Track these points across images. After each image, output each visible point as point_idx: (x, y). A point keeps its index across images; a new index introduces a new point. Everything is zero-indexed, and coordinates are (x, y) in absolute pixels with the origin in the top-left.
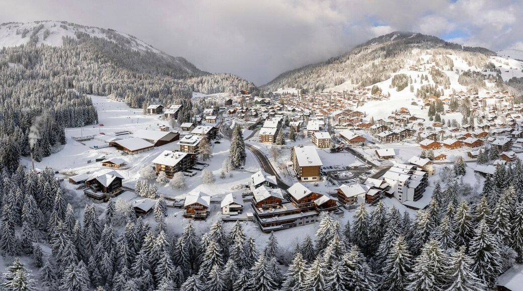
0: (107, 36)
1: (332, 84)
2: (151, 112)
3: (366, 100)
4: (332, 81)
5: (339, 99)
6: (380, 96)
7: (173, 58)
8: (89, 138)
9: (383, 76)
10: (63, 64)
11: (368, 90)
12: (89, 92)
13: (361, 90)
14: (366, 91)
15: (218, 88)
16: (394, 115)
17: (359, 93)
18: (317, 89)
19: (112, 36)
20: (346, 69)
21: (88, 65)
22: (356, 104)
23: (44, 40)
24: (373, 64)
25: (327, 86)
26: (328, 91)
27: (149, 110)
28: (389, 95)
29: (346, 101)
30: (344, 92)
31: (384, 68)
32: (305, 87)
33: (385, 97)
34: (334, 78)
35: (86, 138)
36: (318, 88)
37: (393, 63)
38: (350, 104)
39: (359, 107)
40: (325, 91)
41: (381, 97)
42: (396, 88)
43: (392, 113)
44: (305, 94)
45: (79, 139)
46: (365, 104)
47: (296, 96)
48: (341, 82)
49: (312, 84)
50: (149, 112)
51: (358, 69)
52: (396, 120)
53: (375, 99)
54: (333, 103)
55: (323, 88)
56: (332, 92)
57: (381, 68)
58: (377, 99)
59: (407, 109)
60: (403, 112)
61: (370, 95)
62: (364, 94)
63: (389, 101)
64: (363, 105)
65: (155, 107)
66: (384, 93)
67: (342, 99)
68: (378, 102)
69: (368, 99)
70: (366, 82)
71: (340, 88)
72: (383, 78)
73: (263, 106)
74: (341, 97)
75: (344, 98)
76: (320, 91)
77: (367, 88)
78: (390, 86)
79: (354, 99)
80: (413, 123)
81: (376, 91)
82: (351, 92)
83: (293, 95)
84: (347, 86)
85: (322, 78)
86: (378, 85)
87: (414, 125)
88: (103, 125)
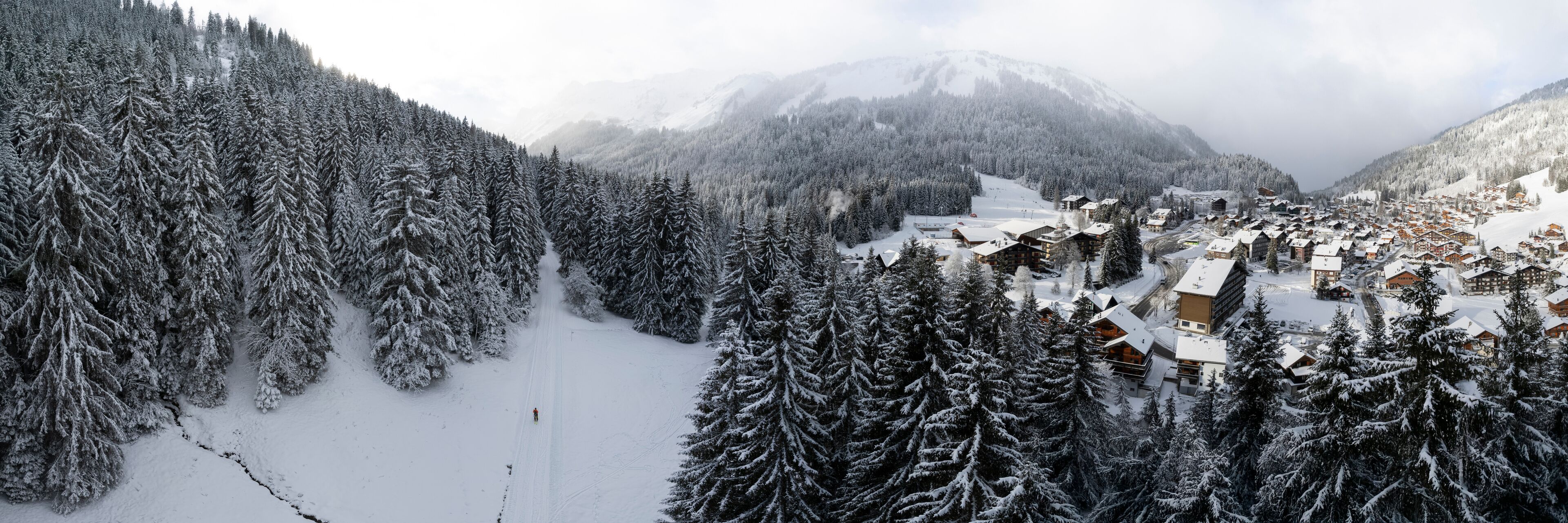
0: (1053, 81)
1: (1442, 182)
2: (1068, 206)
3: (1494, 212)
4: (1442, 176)
5: (1448, 210)
6: (1521, 203)
7: (1167, 127)
8: (938, 226)
9: (1536, 161)
10: (964, 125)
11: (1502, 190)
12: (990, 170)
13: (1490, 192)
14: (1498, 193)
15: (1217, 181)
16: (1532, 241)
17: (1485, 198)
18: (1413, 190)
19: (1063, 80)
20: (1472, 150)
21: (1003, 128)
22: (1473, 220)
23: (946, 84)
24: (1521, 138)
25: (1432, 185)
26: (1432, 196)
27: (1065, 202)
28: (1539, 200)
29: (1459, 215)
30: (1459, 195)
31: (1541, 145)
32: (1392, 187)
33: (1530, 205)
34: (1446, 169)
35: (933, 226)
36: (1415, 188)
37: (1559, 136)
38: (1462, 220)
39: (1479, 226)
40: (1426, 195)
41: (1522, 205)
42: (1555, 185)
43: (1530, 237)
44: (1388, 201)
45: (922, 226)
46: (1491, 220)
47: (1371, 205)
48: (1459, 176)
49: (1405, 181)
50: (1065, 207)
51: (1494, 150)
52: (1532, 249)
53: (1510, 208)
54: (1432, 218)
55: (1424, 190)
56: (1439, 197)
57: (1535, 146)
58: (1514, 208)
59: (1560, 228)
60: (1550, 233)
61: (1503, 201)
62: (1494, 199)
63: (1535, 211)
64: (1486, 221)
65: (1074, 198)
66: (1531, 196)
67: (1453, 211)
68: (1517, 212)
69: (1498, 208)
70: (1502, 174)
71: (1453, 190)
72: (1534, 166)
73: (1282, 215)
74: (1451, 207)
75: (1457, 209)
76: (1418, 194)
77: (1500, 186)
78: (1545, 182)
79: (1473, 209)
80: (1564, 257)
81: (1515, 192)
82: (1472, 195)
83: (1366, 204)
84: (1468, 185)
85: (1427, 169)
86: (1523, 181)
87: (1565, 262)
88: (976, 216)
